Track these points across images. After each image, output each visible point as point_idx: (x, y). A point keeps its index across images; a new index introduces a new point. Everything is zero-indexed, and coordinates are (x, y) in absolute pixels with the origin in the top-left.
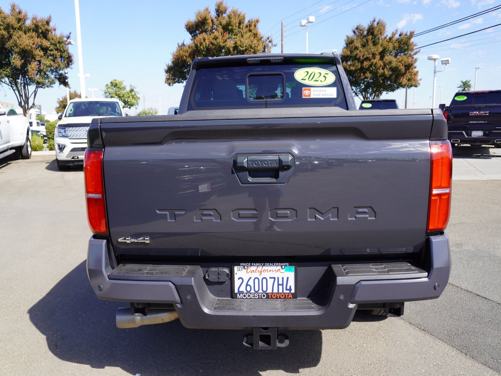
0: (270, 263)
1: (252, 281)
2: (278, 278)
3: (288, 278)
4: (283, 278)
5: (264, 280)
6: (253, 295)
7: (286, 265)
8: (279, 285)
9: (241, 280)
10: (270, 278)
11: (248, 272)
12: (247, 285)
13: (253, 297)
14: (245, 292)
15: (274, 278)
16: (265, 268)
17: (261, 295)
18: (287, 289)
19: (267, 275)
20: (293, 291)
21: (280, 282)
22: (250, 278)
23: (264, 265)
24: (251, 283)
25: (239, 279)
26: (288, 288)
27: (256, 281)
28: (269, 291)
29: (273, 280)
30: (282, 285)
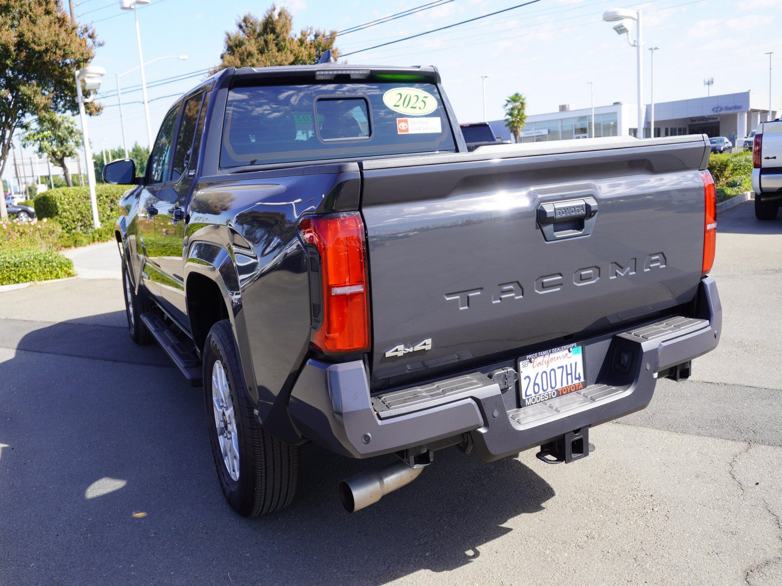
0: (557, 347)
1: (539, 376)
2: (566, 366)
3: (576, 363)
4: (571, 364)
5: (553, 372)
6: (542, 396)
7: (574, 347)
8: (567, 374)
9: (527, 379)
10: (558, 368)
11: (534, 366)
12: (535, 384)
13: (542, 399)
14: (533, 395)
15: (562, 367)
16: (552, 356)
17: (551, 393)
18: (576, 379)
19: (554, 365)
20: (582, 380)
21: (569, 372)
22: (538, 374)
23: (551, 352)
24: (539, 381)
25: (525, 379)
26: (577, 376)
27: (544, 375)
28: (559, 387)
29: (561, 369)
30: (571, 374)
